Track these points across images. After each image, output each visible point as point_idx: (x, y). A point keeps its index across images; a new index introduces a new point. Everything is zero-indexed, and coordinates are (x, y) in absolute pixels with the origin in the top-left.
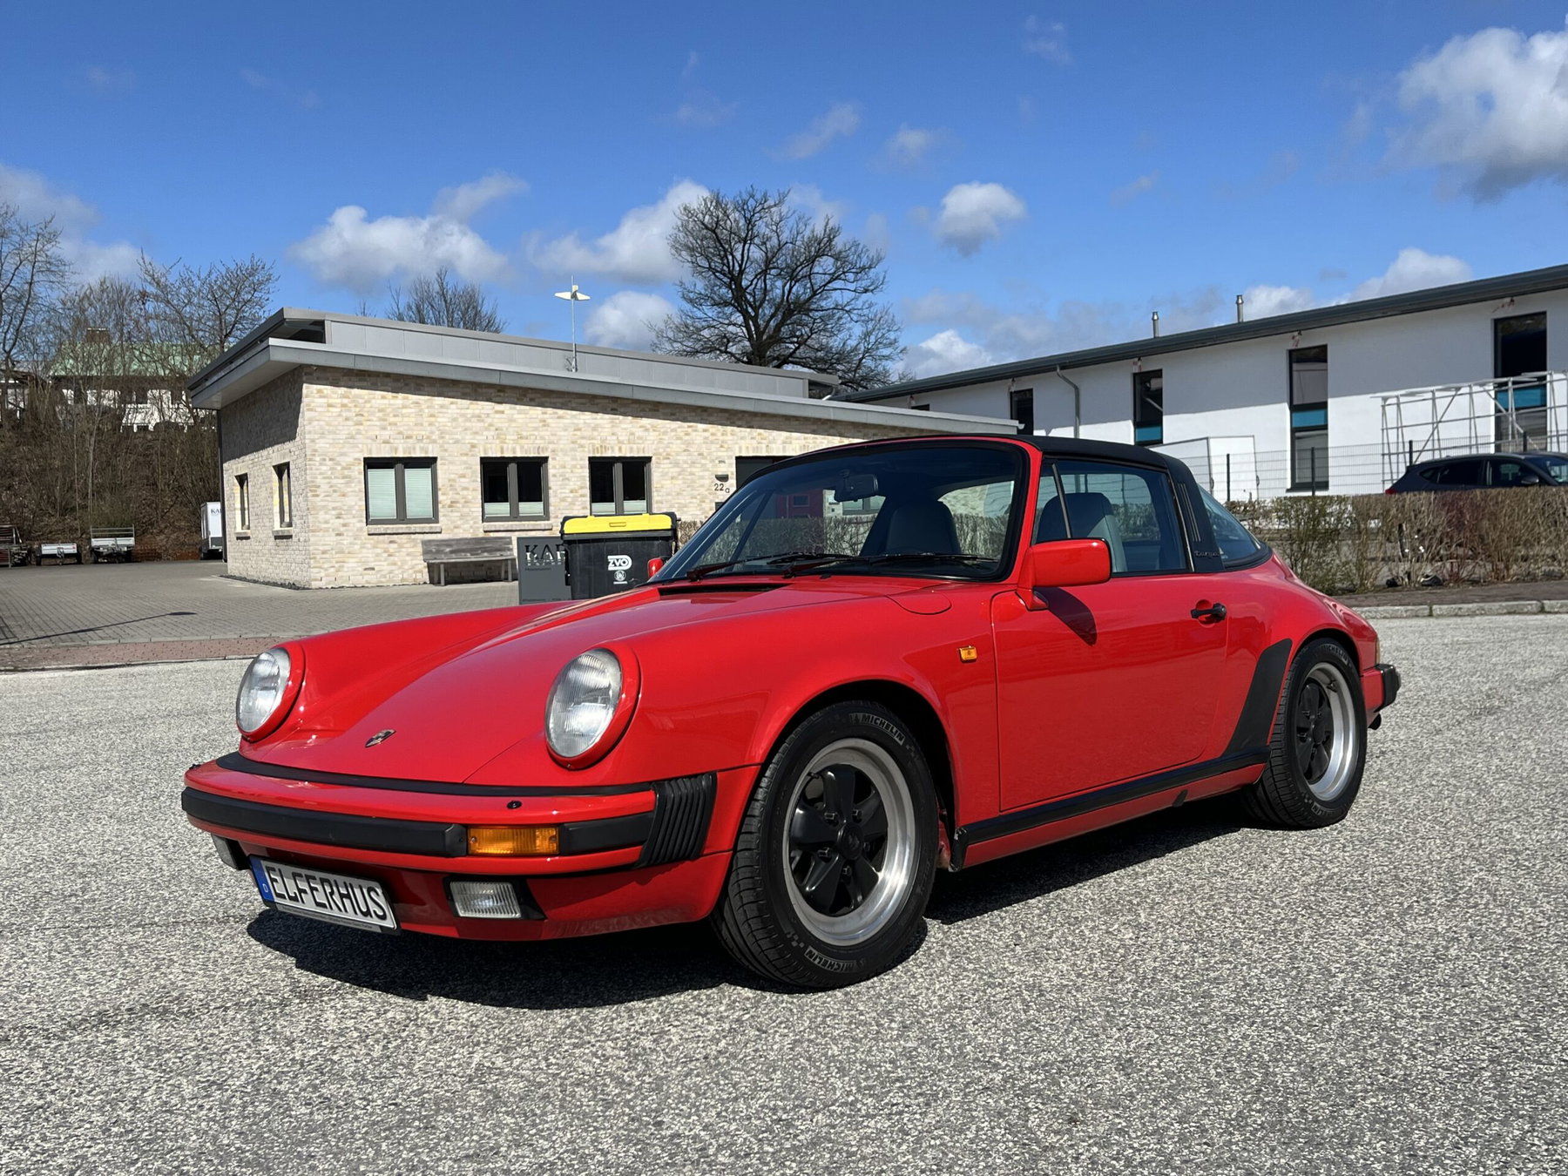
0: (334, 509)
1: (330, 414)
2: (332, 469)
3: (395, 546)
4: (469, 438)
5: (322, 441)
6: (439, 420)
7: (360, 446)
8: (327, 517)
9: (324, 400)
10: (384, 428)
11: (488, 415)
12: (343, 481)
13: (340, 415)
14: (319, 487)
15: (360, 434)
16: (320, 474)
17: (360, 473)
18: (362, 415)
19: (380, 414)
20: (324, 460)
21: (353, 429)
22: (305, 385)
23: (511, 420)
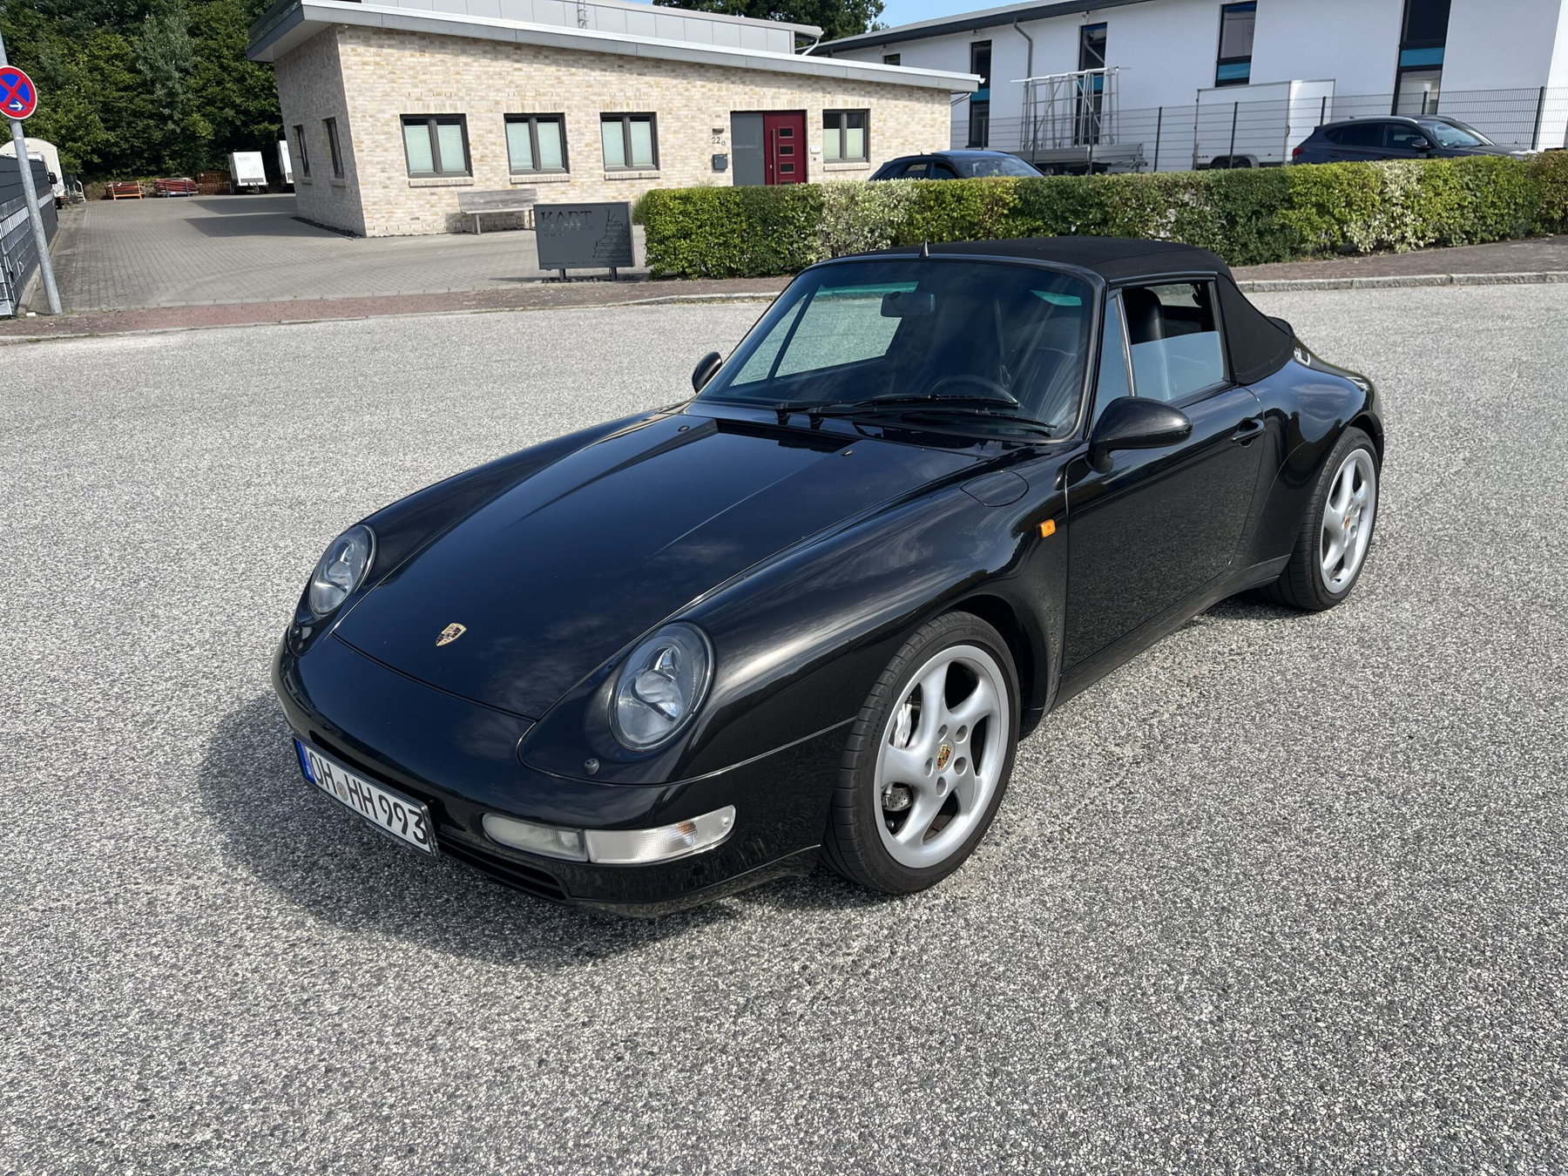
0: (378, 163)
1: (365, 72)
2: (372, 125)
3: (436, 197)
4: (492, 95)
5: (361, 98)
6: (464, 77)
7: (396, 103)
8: (373, 171)
9: (357, 58)
10: (416, 86)
11: (508, 73)
12: (383, 137)
13: (374, 73)
14: (363, 142)
15: (394, 91)
16: (362, 130)
17: (398, 129)
18: (394, 73)
19: (411, 72)
20: (365, 116)
21: (388, 87)
22: (339, 43)
23: (530, 77)
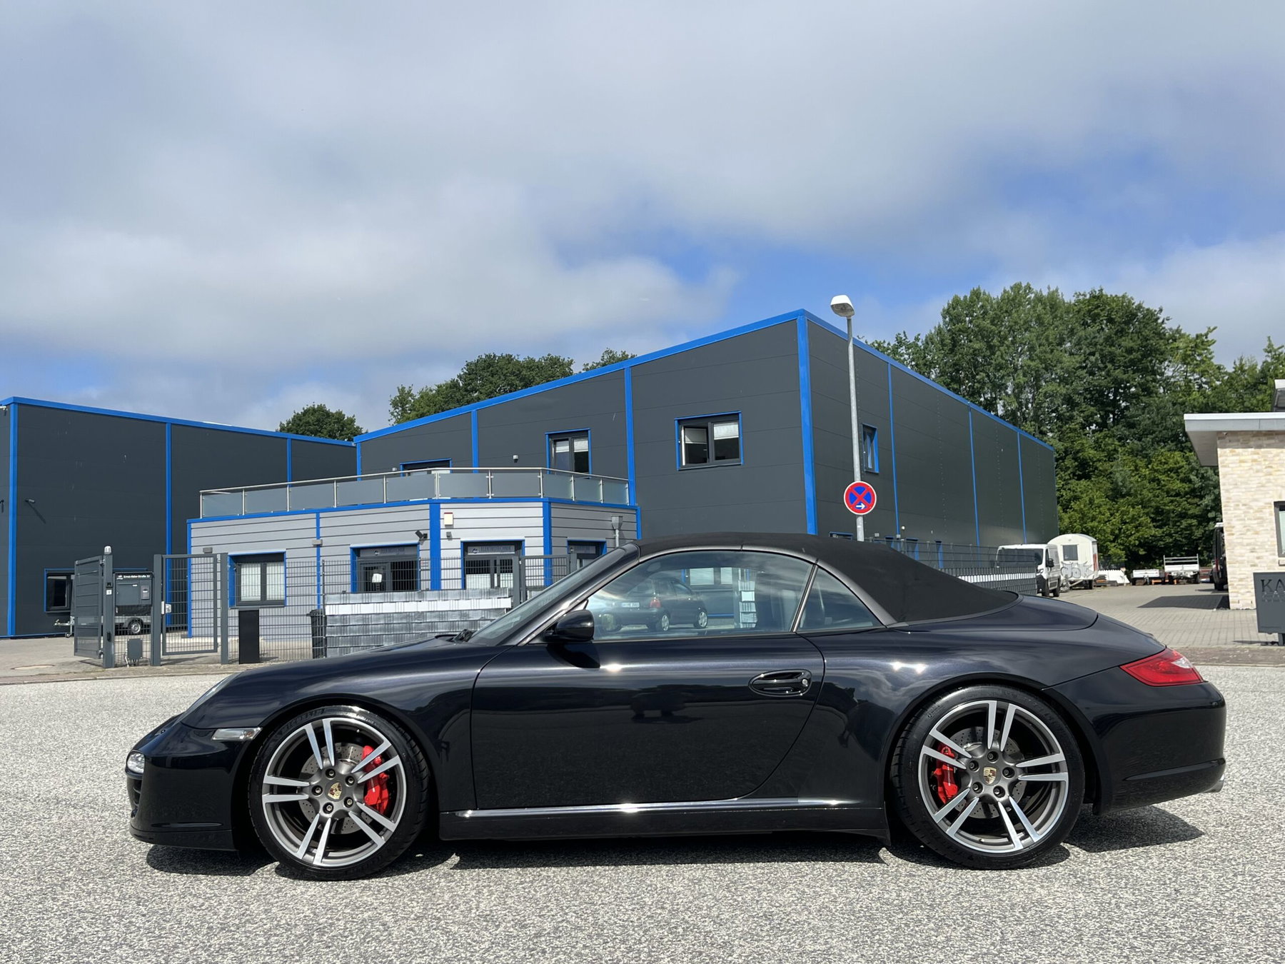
0: (1248, 545)
1: (1242, 468)
2: (1245, 512)
5: (1235, 490)
7: (1271, 492)
8: (1243, 551)
9: (1235, 458)
12: (1256, 522)
13: (1251, 469)
14: (1233, 527)
15: (1270, 482)
16: (1235, 517)
17: (1271, 514)
20: (1238, 505)
21: (1263, 480)
22: (1218, 449)
